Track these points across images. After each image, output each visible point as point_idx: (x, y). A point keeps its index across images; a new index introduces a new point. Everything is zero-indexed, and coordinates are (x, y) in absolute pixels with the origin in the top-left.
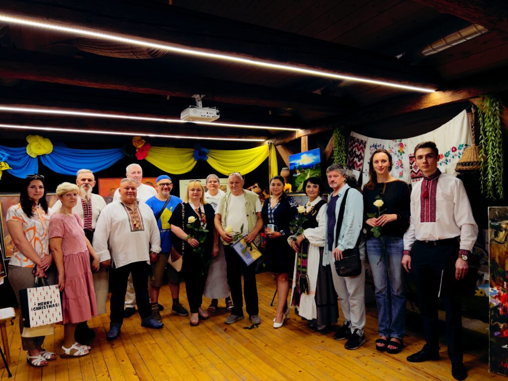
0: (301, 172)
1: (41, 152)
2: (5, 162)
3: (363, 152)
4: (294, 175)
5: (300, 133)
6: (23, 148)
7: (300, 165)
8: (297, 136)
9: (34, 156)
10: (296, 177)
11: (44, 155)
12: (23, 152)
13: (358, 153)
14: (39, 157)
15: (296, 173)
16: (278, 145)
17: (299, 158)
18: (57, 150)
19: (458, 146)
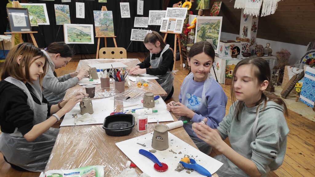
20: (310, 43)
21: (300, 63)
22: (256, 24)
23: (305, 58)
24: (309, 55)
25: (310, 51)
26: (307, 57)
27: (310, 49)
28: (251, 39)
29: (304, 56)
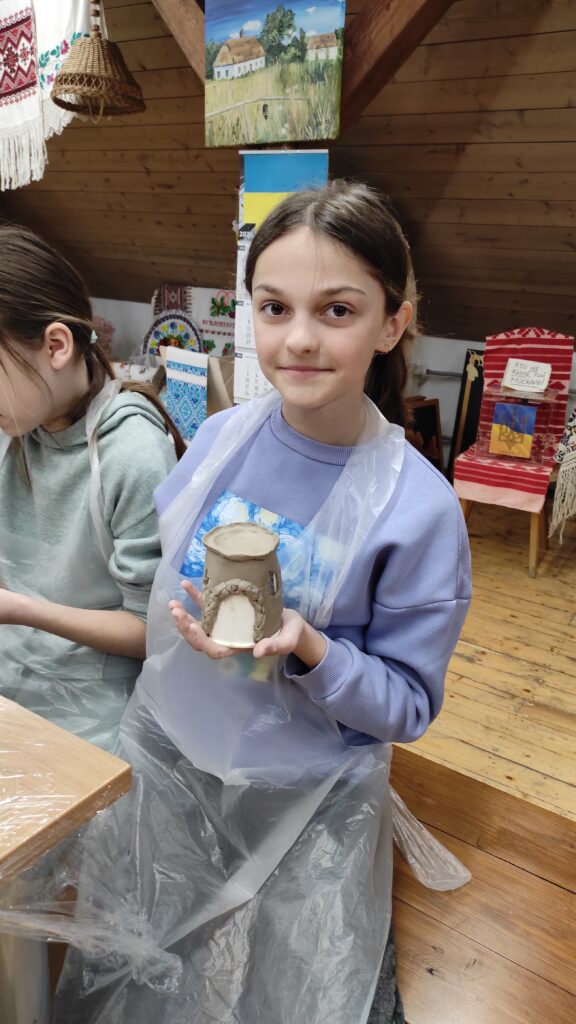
19: (71, 37)
20: (156, 292)
21: (144, 353)
23: (152, 337)
24: (160, 328)
25: (162, 316)
26: (157, 334)
27: (161, 311)
29: (150, 333)
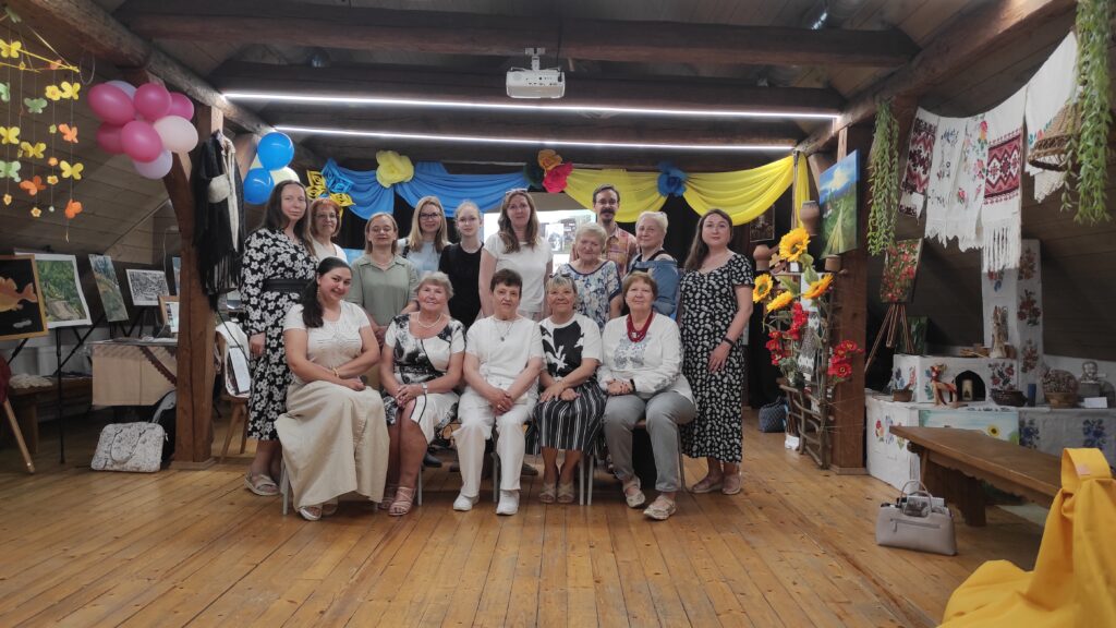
0: (833, 206)
1: (397, 178)
2: (347, 193)
3: (931, 150)
4: (825, 216)
5: (839, 122)
6: (372, 172)
7: (833, 190)
8: (833, 132)
9: (387, 185)
10: (826, 219)
11: (401, 183)
12: (372, 179)
13: (924, 155)
14: (394, 186)
15: (827, 211)
16: (810, 155)
17: (831, 177)
18: (419, 175)
22: (1033, 297)
28: (1025, 349)
